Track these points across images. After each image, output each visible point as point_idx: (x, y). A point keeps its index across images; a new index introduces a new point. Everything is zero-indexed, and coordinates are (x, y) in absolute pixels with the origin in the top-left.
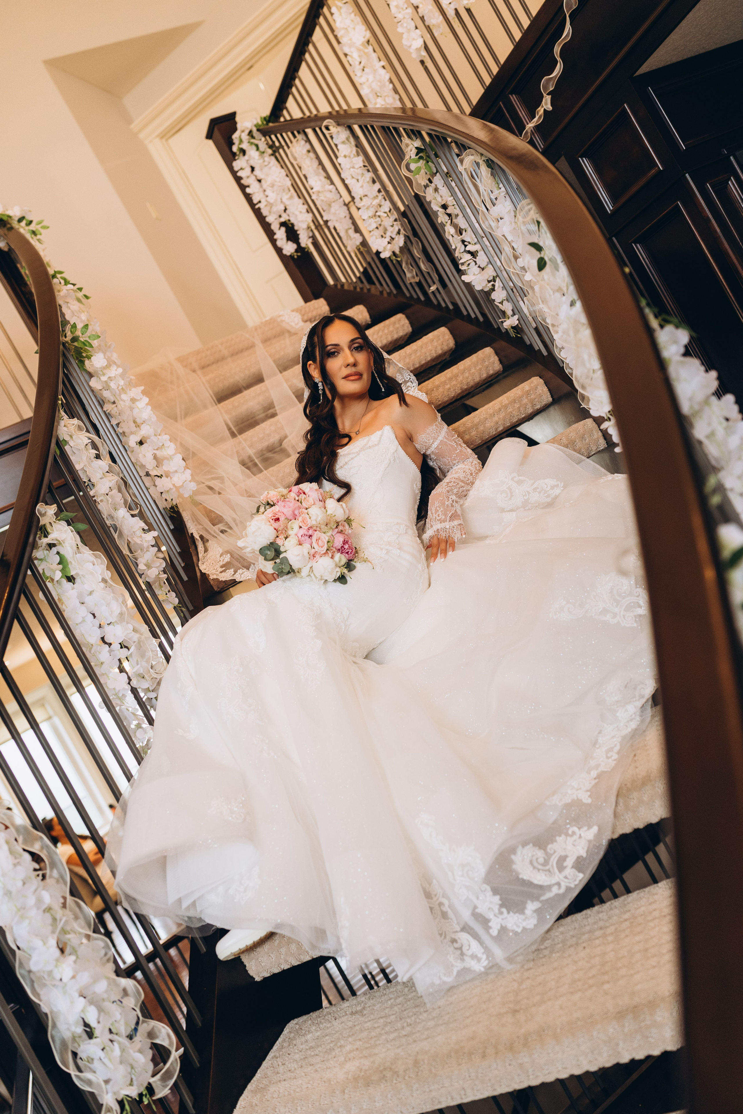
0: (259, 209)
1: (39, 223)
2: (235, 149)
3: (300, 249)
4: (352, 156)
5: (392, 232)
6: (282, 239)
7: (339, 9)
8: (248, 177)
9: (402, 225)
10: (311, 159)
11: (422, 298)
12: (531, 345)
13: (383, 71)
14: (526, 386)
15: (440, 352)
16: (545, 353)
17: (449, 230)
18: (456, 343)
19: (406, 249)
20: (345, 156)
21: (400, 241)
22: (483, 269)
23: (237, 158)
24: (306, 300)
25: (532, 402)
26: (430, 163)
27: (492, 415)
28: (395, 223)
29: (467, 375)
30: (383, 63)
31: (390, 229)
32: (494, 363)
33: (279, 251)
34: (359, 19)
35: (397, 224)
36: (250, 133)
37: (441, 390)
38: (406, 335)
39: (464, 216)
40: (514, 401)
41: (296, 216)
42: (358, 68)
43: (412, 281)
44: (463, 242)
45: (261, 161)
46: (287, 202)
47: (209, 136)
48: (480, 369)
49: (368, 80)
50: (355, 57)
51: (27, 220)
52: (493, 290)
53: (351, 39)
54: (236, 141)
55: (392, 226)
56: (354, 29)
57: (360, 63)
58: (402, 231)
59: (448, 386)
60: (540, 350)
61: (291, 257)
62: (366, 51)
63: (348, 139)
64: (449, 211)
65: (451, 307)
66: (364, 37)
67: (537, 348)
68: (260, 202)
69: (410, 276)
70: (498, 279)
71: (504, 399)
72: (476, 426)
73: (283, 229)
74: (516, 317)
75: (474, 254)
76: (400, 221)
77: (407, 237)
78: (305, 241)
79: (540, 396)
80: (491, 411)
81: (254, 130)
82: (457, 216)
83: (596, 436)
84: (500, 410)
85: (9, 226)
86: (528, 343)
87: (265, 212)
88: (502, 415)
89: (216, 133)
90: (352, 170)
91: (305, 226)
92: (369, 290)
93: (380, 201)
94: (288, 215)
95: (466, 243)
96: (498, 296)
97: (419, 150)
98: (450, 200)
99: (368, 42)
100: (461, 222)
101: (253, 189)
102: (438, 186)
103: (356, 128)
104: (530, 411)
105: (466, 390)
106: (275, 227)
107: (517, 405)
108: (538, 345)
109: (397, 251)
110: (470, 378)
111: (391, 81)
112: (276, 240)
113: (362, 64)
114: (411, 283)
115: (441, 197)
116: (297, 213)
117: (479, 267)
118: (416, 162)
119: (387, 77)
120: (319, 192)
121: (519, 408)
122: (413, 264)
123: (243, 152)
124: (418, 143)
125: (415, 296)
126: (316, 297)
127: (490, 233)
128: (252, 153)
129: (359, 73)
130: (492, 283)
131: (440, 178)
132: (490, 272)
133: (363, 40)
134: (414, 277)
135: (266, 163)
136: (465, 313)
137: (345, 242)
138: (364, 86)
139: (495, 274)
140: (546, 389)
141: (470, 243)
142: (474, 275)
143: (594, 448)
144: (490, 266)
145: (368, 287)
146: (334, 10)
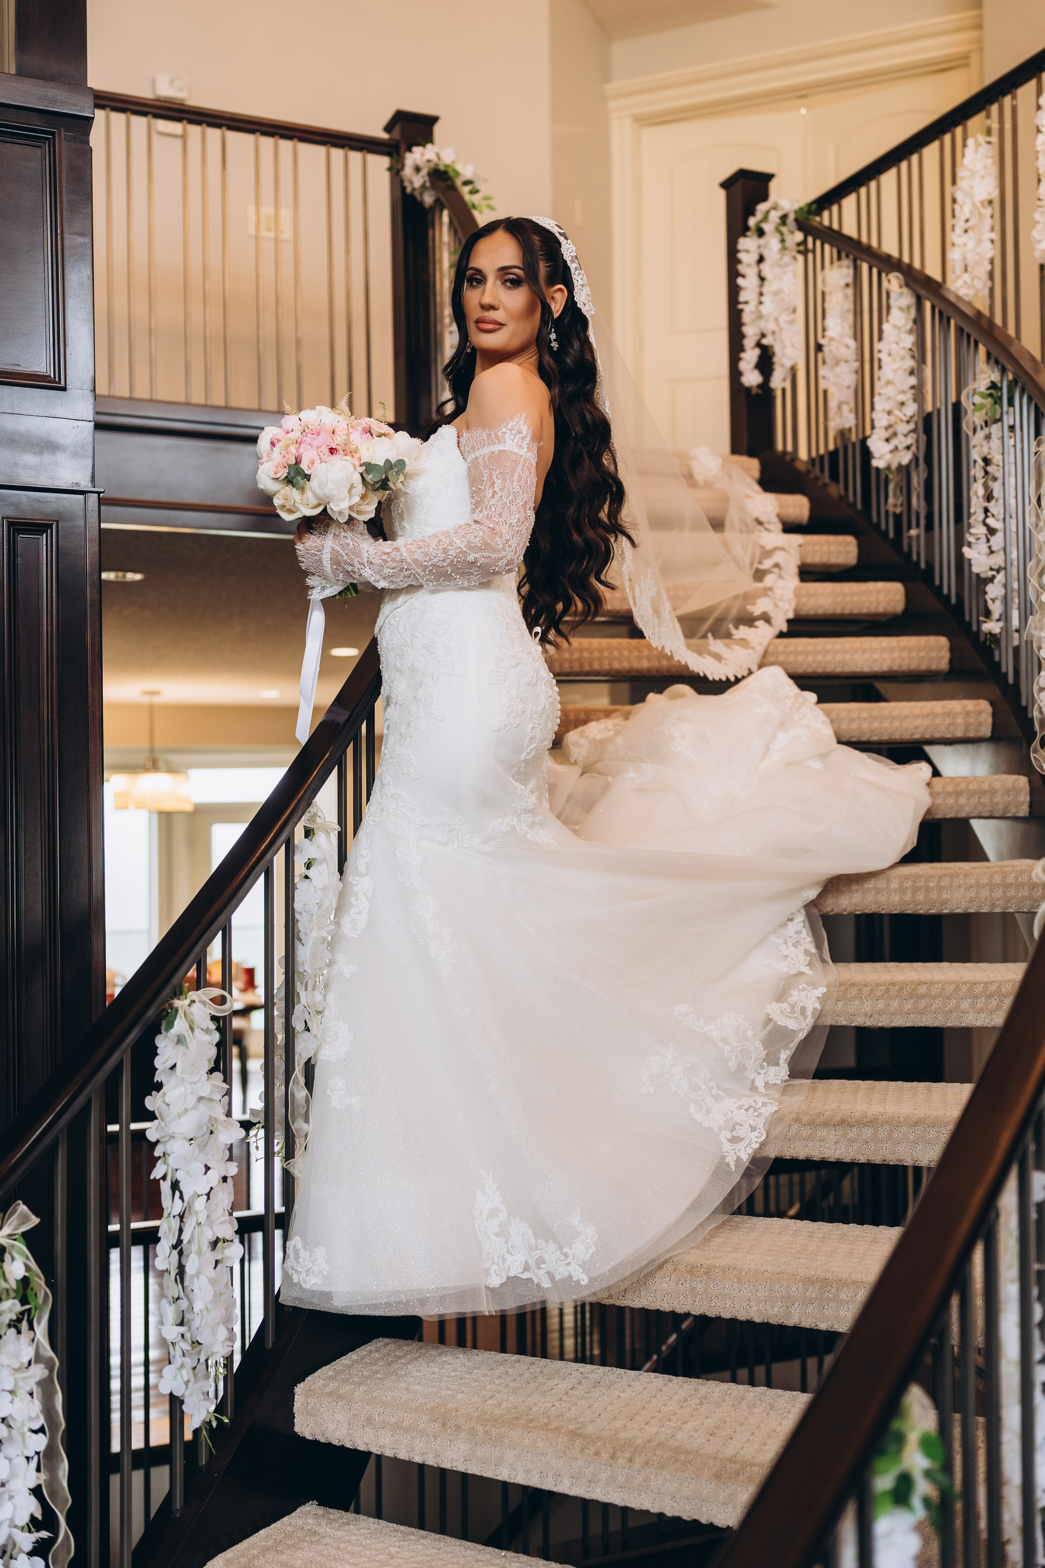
0: (741, 311)
1: (487, 198)
2: (752, 222)
3: (765, 386)
4: (903, 330)
5: (901, 442)
6: (749, 362)
7: (978, 145)
8: (749, 265)
9: (917, 441)
10: (847, 297)
11: (891, 534)
12: (999, 664)
13: (988, 245)
14: (970, 705)
15: (881, 609)
16: (1011, 680)
17: (978, 489)
18: (906, 610)
19: (905, 471)
20: (895, 326)
21: (905, 458)
22: (992, 552)
23: (748, 233)
24: (736, 449)
25: (967, 726)
26: (997, 407)
27: (917, 717)
28: (912, 435)
29: (905, 654)
30: (995, 236)
31: (901, 438)
32: (942, 658)
33: (735, 374)
34: (994, 170)
35: (912, 437)
36: (784, 218)
37: (867, 656)
38: (845, 565)
39: (1004, 484)
40: (948, 714)
41: (784, 347)
42: (960, 226)
43: (891, 509)
44: (986, 510)
45: (777, 257)
46: (783, 325)
47: (726, 185)
48: (923, 658)
49: (965, 245)
50: (964, 209)
51: (474, 187)
52: (992, 579)
53: (972, 187)
54: (759, 215)
55: (906, 436)
56: (983, 177)
57: (967, 221)
58: (914, 448)
59: (876, 656)
60: (1006, 674)
61: (748, 390)
62: (983, 211)
63: (909, 308)
64: (989, 469)
65: (923, 565)
66: (989, 194)
67: (1004, 670)
68: (746, 303)
69: (893, 502)
70: (1002, 573)
71: (938, 706)
72: (893, 719)
73: (757, 352)
74: (1001, 624)
75: (992, 531)
76: (918, 434)
77: (916, 458)
78: (778, 381)
79: (980, 724)
80: (917, 712)
81: (792, 217)
82: (995, 479)
83: (1021, 799)
84: (928, 715)
85: (449, 183)
86: (997, 658)
87: (746, 318)
88: (927, 722)
89: (738, 186)
90: (894, 346)
91: (788, 364)
92: (825, 486)
93: (908, 400)
94: (775, 340)
95: (989, 514)
96: (994, 591)
97: (993, 386)
98: (997, 458)
99: (990, 202)
100: (996, 488)
101: (748, 283)
102: (993, 436)
103: (928, 305)
104: (959, 734)
105: (895, 671)
106: (749, 342)
107: (948, 721)
108: (1008, 667)
109: (894, 466)
110: (907, 661)
111: (992, 262)
112: (740, 359)
113: (970, 224)
114: (887, 512)
115: (990, 448)
116: (788, 344)
117: (990, 547)
118: (983, 396)
119: (990, 254)
120: (832, 339)
121: (949, 725)
122: (905, 491)
123: (761, 233)
124: (995, 376)
125: (883, 527)
126: (751, 454)
127: (1030, 529)
128: (772, 243)
129: (959, 230)
130: (994, 573)
131: (1000, 428)
132: (998, 560)
133: (986, 197)
134: (895, 506)
135: (782, 263)
136: (937, 582)
137: (831, 413)
138: (956, 249)
139: (1003, 565)
140: (990, 720)
141: (993, 516)
142: (979, 553)
143: (1013, 811)
144: (1002, 553)
145: (827, 478)
146: (970, 142)
